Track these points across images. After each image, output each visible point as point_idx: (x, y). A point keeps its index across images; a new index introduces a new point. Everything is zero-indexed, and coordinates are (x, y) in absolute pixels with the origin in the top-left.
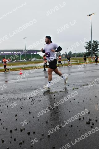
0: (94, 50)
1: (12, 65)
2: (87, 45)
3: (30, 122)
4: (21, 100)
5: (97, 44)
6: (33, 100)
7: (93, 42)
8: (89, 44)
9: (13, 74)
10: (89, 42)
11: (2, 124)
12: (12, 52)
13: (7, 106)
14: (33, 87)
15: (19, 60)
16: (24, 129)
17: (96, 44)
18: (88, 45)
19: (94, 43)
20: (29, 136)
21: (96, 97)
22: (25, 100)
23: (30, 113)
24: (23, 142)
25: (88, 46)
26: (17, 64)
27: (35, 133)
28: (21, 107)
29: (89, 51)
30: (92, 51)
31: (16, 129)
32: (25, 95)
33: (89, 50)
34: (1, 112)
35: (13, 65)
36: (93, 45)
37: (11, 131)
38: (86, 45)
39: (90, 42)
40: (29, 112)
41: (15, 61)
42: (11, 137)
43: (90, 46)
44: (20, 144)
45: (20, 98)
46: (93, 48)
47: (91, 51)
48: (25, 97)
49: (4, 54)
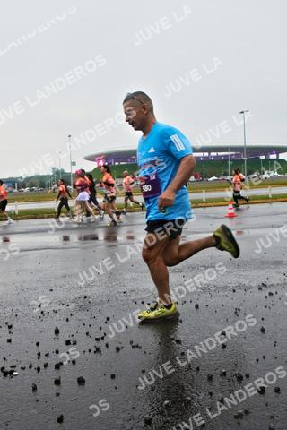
1: (204, 188)
3: (264, 357)
4: (234, 291)
6: (271, 294)
9: (208, 217)
12: (206, 154)
13: (197, 307)
14: (270, 257)
15: (226, 175)
16: (248, 376)
20: (262, 398)
22: (248, 292)
23: (263, 330)
24: (247, 413)
26: (219, 187)
27: (281, 391)
28: (236, 313)
31: (224, 373)
32: (246, 277)
34: (181, 321)
35: (208, 189)
37: (210, 378)
40: (259, 329)
41: (214, 178)
42: (211, 394)
44: (236, 417)
45: (233, 285)
48: (247, 282)
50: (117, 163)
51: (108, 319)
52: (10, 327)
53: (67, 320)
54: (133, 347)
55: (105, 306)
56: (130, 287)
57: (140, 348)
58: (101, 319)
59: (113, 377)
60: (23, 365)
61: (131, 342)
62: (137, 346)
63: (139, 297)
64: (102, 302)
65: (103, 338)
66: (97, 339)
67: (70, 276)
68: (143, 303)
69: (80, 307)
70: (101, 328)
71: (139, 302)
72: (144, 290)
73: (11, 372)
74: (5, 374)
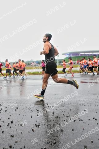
11: (97, 124)
34: (97, 112)
49: (97, 54)
50: (73, 56)
51: (71, 110)
52: (38, 111)
53: (57, 109)
54: (80, 120)
55: (70, 105)
56: (78, 99)
57: (82, 121)
58: (68, 110)
59: (73, 130)
60: (42, 123)
61: (79, 119)
62: (81, 120)
63: (81, 103)
64: (69, 104)
65: (69, 116)
66: (67, 117)
67: (58, 94)
68: (83, 105)
69: (61, 105)
70: (68, 113)
71: (82, 105)
72: (83, 101)
73: (39, 126)
74: (37, 126)
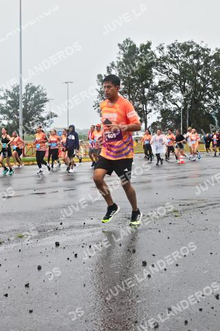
0: (27, 117)
2: (5, 98)
5: (41, 98)
7: (24, 91)
8: (12, 96)
10: (11, 91)
17: (37, 97)
18: (9, 99)
19: (30, 95)
21: (27, 286)
25: (9, 102)
29: (11, 122)
30: (21, 122)
33: (11, 117)
36: (25, 103)
38: (2, 98)
39: (17, 89)
43: (15, 104)
46: (24, 111)
47: (18, 120)
